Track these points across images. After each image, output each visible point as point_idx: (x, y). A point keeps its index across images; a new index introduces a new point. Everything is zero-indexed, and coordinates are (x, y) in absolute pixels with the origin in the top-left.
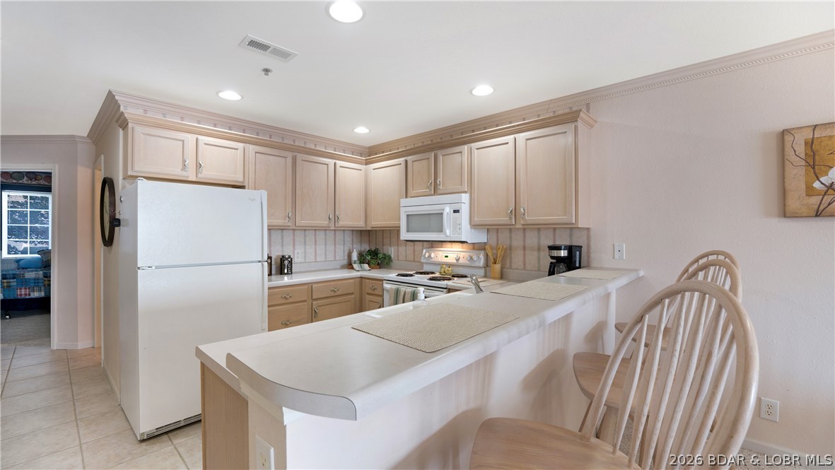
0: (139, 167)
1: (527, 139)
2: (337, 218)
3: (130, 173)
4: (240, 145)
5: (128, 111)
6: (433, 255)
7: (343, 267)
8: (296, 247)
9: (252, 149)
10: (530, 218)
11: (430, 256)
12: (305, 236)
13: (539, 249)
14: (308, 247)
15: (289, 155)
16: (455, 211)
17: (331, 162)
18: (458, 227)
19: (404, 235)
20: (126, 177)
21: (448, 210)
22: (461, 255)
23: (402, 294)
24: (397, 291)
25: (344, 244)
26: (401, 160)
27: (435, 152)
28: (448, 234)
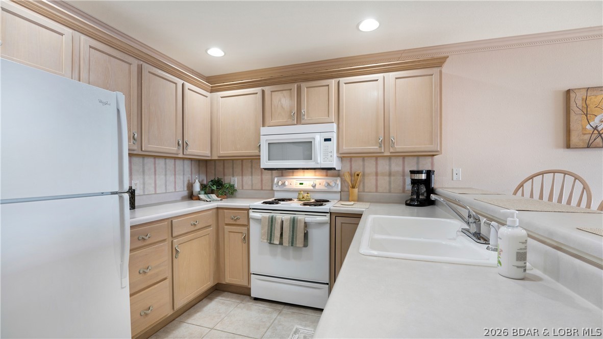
1: (396, 78)
2: (185, 145)
6: (287, 183)
7: (184, 199)
8: (134, 177)
9: (84, 41)
10: (399, 147)
11: (283, 184)
12: (143, 165)
13: (390, 175)
14: (147, 177)
15: (135, 63)
16: (326, 140)
17: (180, 82)
18: (330, 154)
19: (265, 163)
21: (317, 138)
22: (317, 182)
23: (279, 221)
24: (272, 220)
25: (184, 174)
26: (258, 90)
27: (298, 83)
28: (319, 162)
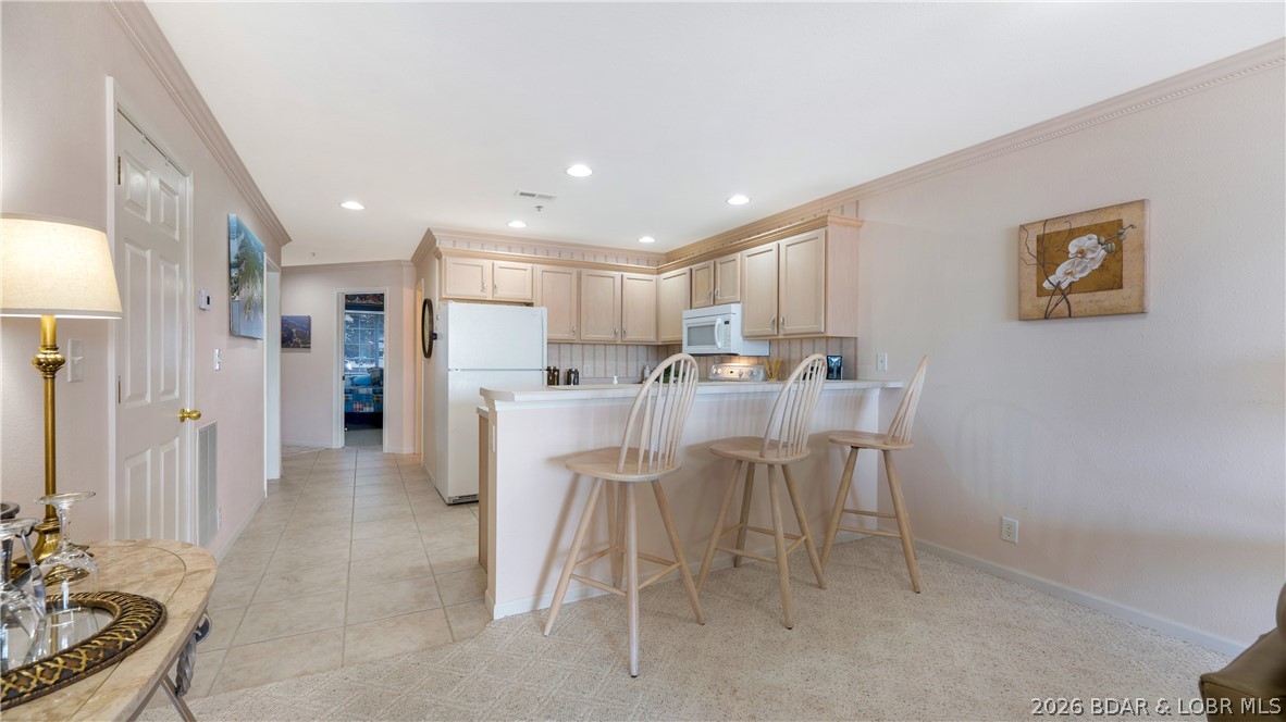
0: (451, 290)
1: (789, 245)
2: (624, 333)
3: (444, 296)
4: (529, 266)
5: (443, 245)
6: (720, 372)
8: (585, 361)
9: (539, 267)
10: (788, 328)
11: (717, 373)
12: (594, 350)
14: (597, 362)
15: (574, 271)
16: (726, 322)
17: (617, 274)
18: (730, 338)
20: (441, 299)
21: (720, 321)
22: (744, 370)
26: (686, 269)
27: (714, 259)
28: (720, 347)
